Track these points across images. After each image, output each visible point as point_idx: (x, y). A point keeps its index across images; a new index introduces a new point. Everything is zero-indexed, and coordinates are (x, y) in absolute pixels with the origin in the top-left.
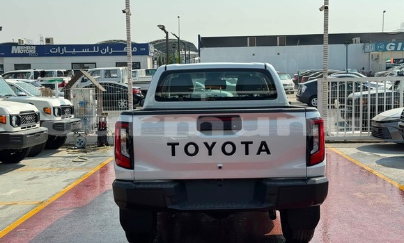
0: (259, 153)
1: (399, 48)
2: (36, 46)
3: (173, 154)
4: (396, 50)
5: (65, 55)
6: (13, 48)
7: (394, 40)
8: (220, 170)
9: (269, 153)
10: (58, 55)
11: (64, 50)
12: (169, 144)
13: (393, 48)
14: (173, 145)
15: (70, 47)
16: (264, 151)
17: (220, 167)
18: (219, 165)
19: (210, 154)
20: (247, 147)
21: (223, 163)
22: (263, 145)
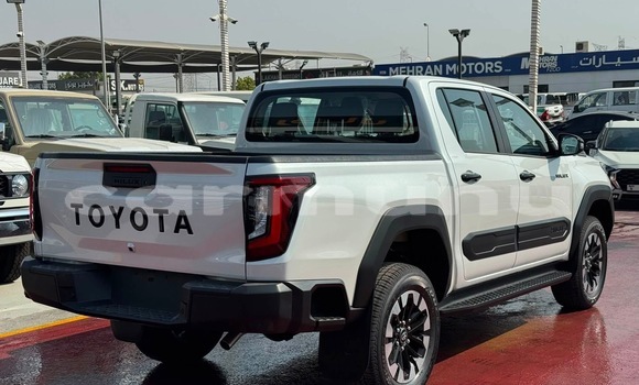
0: (177, 231)
2: (559, 56)
3: (78, 222)
5: (604, 68)
6: (524, 60)
8: (132, 254)
9: (190, 232)
10: (591, 69)
11: (602, 60)
12: (72, 206)
15: (611, 55)
16: (183, 227)
17: (131, 249)
18: (129, 245)
19: (118, 226)
20: (161, 218)
21: (134, 243)
22: (182, 216)
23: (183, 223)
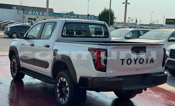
0: (150, 63)
1: (33, 14)
3: (122, 64)
4: (32, 14)
7: (31, 10)
9: (153, 63)
12: (121, 60)
13: (31, 13)
14: (123, 60)
16: (152, 62)
17: (138, 69)
19: (135, 64)
20: (147, 60)
21: (139, 68)
22: (152, 59)
23: (152, 61)
